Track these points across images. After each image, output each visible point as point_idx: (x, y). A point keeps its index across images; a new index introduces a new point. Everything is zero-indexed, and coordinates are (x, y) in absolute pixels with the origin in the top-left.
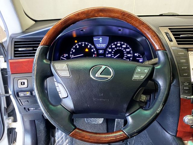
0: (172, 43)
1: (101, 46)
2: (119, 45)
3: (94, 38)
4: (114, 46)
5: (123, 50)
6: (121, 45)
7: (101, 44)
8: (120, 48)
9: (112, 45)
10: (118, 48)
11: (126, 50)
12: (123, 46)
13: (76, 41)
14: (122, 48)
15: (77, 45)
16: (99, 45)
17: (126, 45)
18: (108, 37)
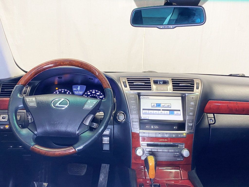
0: (126, 88)
1: (78, 93)
2: (93, 92)
3: (73, 86)
4: (89, 93)
5: (97, 97)
6: (96, 93)
7: (79, 91)
8: (95, 95)
9: (88, 93)
10: (93, 95)
11: (99, 97)
12: (97, 94)
13: (57, 88)
14: (96, 95)
15: (57, 91)
16: (77, 92)
17: (100, 93)
18: (86, 86)
